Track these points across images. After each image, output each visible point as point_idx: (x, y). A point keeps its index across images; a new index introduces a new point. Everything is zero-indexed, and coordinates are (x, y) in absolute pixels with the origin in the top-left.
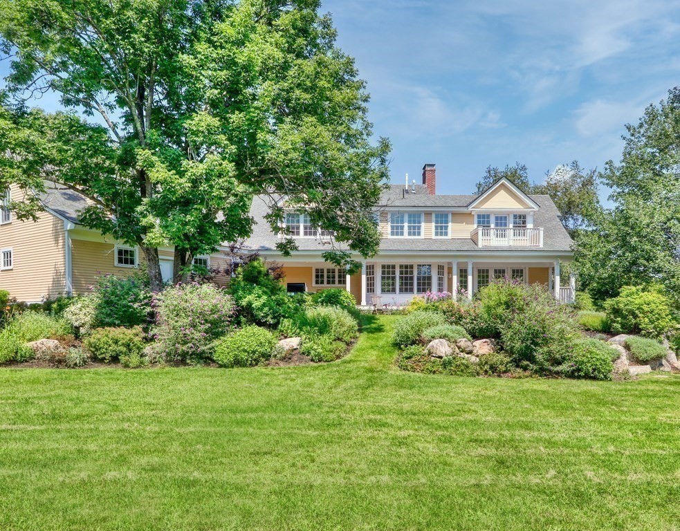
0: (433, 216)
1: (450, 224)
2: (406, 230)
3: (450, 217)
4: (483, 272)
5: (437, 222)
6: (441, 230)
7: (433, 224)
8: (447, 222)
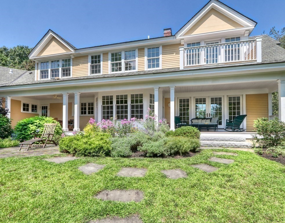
0: (146, 50)
1: (161, 56)
2: (123, 66)
3: (161, 49)
4: (184, 102)
5: (149, 56)
6: (154, 62)
7: (146, 58)
8: (158, 55)
